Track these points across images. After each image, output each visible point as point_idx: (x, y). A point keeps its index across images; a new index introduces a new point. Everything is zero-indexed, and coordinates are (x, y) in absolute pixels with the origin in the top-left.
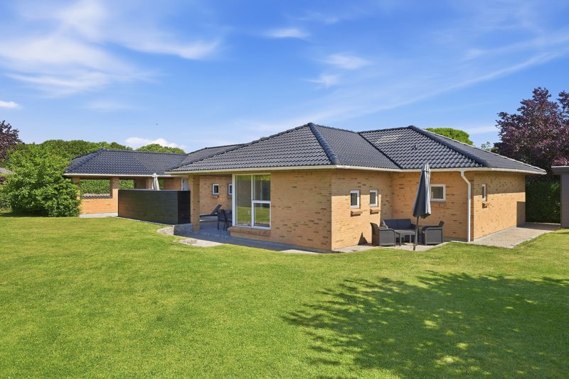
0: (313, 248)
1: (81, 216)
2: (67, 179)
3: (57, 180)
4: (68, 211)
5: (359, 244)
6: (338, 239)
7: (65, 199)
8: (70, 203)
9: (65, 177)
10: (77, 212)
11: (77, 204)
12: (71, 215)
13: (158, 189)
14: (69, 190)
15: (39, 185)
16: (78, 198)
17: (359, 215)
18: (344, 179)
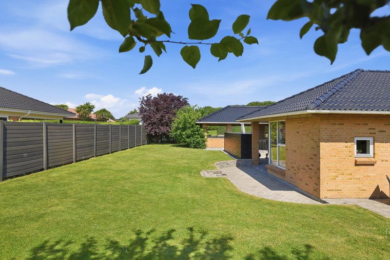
0: (308, 193)
1: (207, 149)
2: (198, 126)
3: (193, 126)
4: (200, 145)
5: (371, 198)
6: (331, 188)
7: (197, 138)
8: (200, 141)
9: (197, 124)
10: (205, 146)
11: (204, 141)
12: (200, 148)
13: (244, 133)
14: (200, 132)
15: (184, 129)
16: (206, 137)
17: (373, 165)
18: (343, 124)
